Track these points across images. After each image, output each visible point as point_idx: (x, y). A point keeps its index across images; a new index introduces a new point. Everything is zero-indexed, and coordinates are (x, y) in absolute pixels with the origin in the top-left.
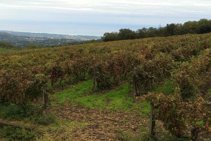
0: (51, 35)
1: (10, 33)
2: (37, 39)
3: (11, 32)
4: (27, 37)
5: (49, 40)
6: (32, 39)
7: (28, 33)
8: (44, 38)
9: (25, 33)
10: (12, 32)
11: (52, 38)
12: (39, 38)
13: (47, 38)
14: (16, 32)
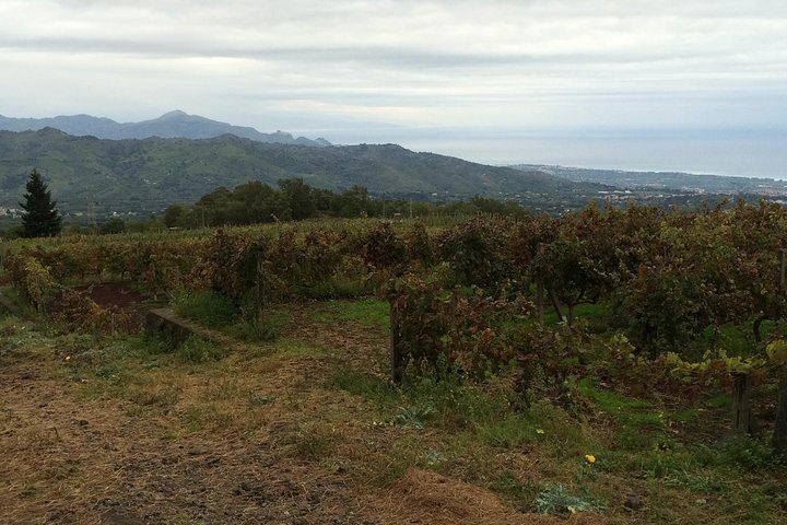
0: (698, 180)
1: (551, 173)
2: (642, 195)
3: (552, 168)
4: (606, 188)
5: (687, 196)
6: (620, 195)
7: (612, 173)
8: (666, 190)
9: (600, 172)
10: (556, 169)
11: (701, 191)
12: (650, 189)
13: (677, 191)
14: (569, 171)
